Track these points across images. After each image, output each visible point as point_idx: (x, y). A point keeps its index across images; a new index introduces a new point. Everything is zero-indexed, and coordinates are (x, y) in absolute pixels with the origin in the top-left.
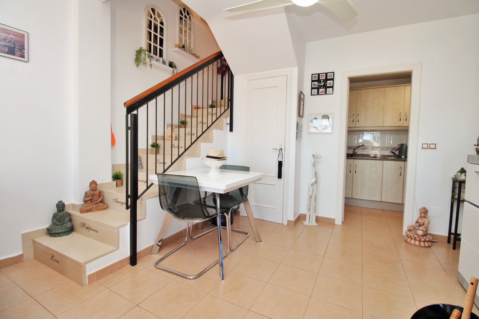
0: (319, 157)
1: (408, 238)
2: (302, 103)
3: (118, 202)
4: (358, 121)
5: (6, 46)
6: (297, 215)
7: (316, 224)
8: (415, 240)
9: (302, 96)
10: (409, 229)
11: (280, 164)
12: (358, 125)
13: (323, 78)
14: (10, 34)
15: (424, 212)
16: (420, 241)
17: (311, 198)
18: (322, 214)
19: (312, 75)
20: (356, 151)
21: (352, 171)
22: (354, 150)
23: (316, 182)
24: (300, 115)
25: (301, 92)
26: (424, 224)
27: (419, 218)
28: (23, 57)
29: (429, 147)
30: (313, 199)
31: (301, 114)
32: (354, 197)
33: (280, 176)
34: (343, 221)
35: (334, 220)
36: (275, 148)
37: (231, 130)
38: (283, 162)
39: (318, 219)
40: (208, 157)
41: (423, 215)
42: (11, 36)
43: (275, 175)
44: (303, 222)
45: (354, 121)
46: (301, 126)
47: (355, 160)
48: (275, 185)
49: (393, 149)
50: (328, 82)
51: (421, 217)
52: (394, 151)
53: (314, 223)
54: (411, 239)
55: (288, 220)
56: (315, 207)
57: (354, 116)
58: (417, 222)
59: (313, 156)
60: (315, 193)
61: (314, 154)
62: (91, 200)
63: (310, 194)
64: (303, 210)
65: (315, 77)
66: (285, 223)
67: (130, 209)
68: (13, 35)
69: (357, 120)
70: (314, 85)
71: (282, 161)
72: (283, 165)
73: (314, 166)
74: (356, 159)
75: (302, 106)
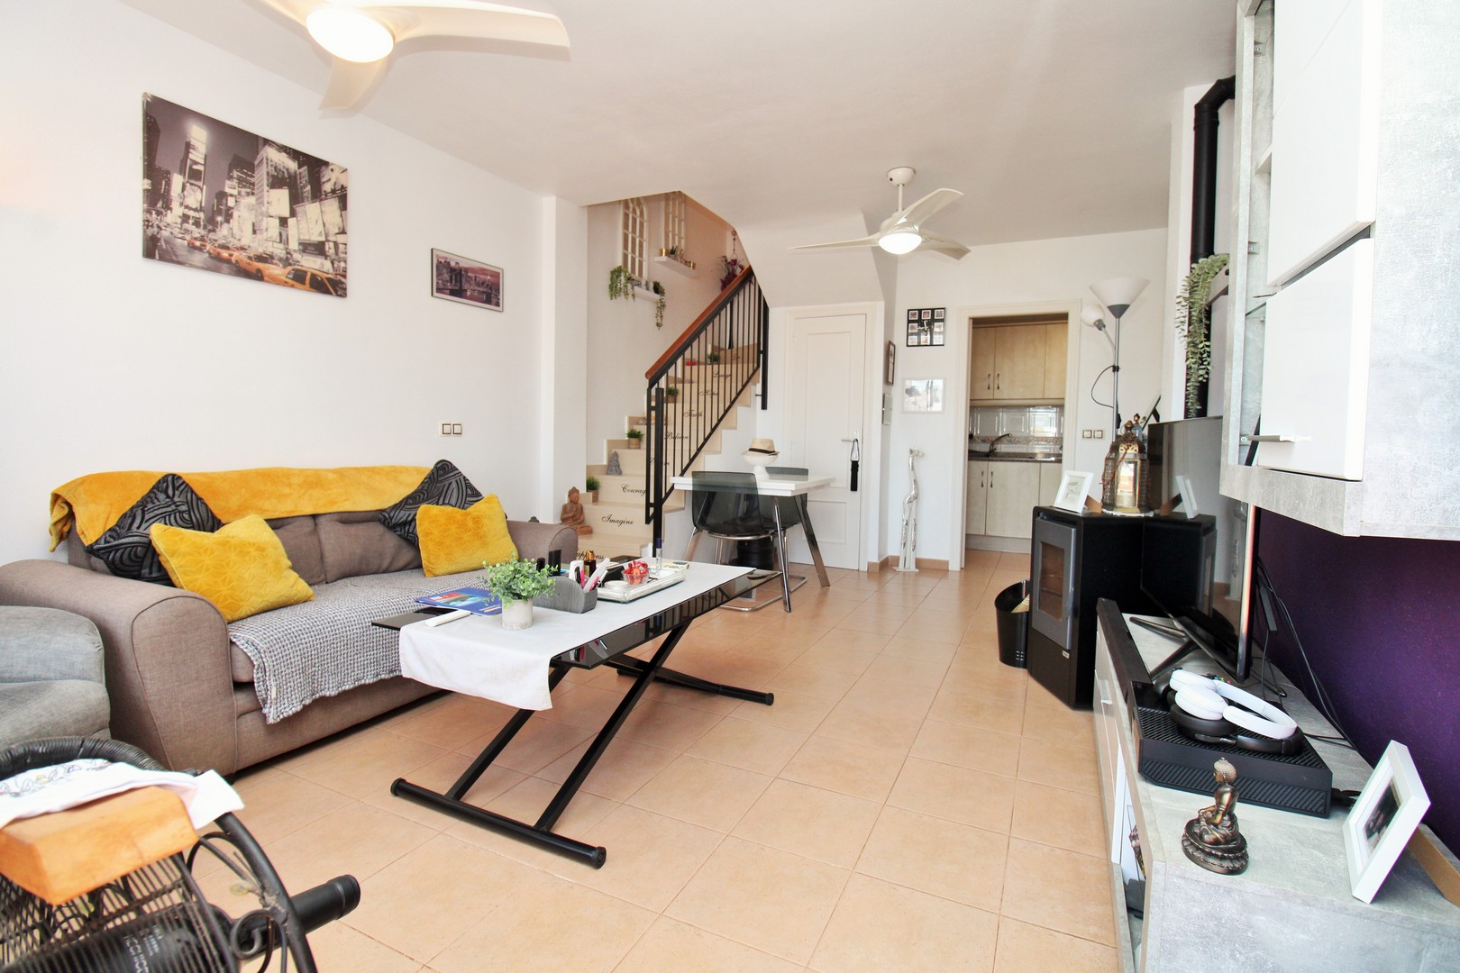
0: (920, 454)
2: (891, 360)
3: (613, 521)
4: (998, 388)
5: (484, 292)
6: (884, 557)
7: (917, 570)
9: (892, 348)
11: (855, 466)
12: (998, 395)
13: (926, 317)
14: (487, 275)
17: (907, 524)
18: (927, 553)
19: (909, 310)
20: (995, 446)
21: (985, 485)
22: (993, 444)
23: (916, 497)
24: (888, 380)
25: (890, 343)
28: (498, 304)
29: (1091, 435)
30: (911, 525)
31: (890, 380)
32: (990, 533)
33: (854, 487)
34: (963, 566)
35: (947, 563)
36: (846, 437)
37: (764, 406)
38: (859, 463)
39: (918, 563)
40: (751, 450)
42: (489, 278)
43: (845, 486)
44: (895, 568)
45: (991, 386)
46: (891, 400)
47: (991, 463)
48: (845, 503)
50: (936, 324)
53: (913, 568)
55: (869, 563)
56: (915, 541)
57: (991, 377)
59: (911, 451)
60: (913, 516)
61: (913, 448)
62: (573, 517)
63: (906, 517)
64: (893, 550)
65: (915, 314)
66: (864, 568)
67: (652, 522)
68: (491, 275)
69: (996, 387)
70: (912, 328)
71: (858, 461)
72: (859, 469)
73: (913, 468)
74: (992, 460)
75: (891, 365)
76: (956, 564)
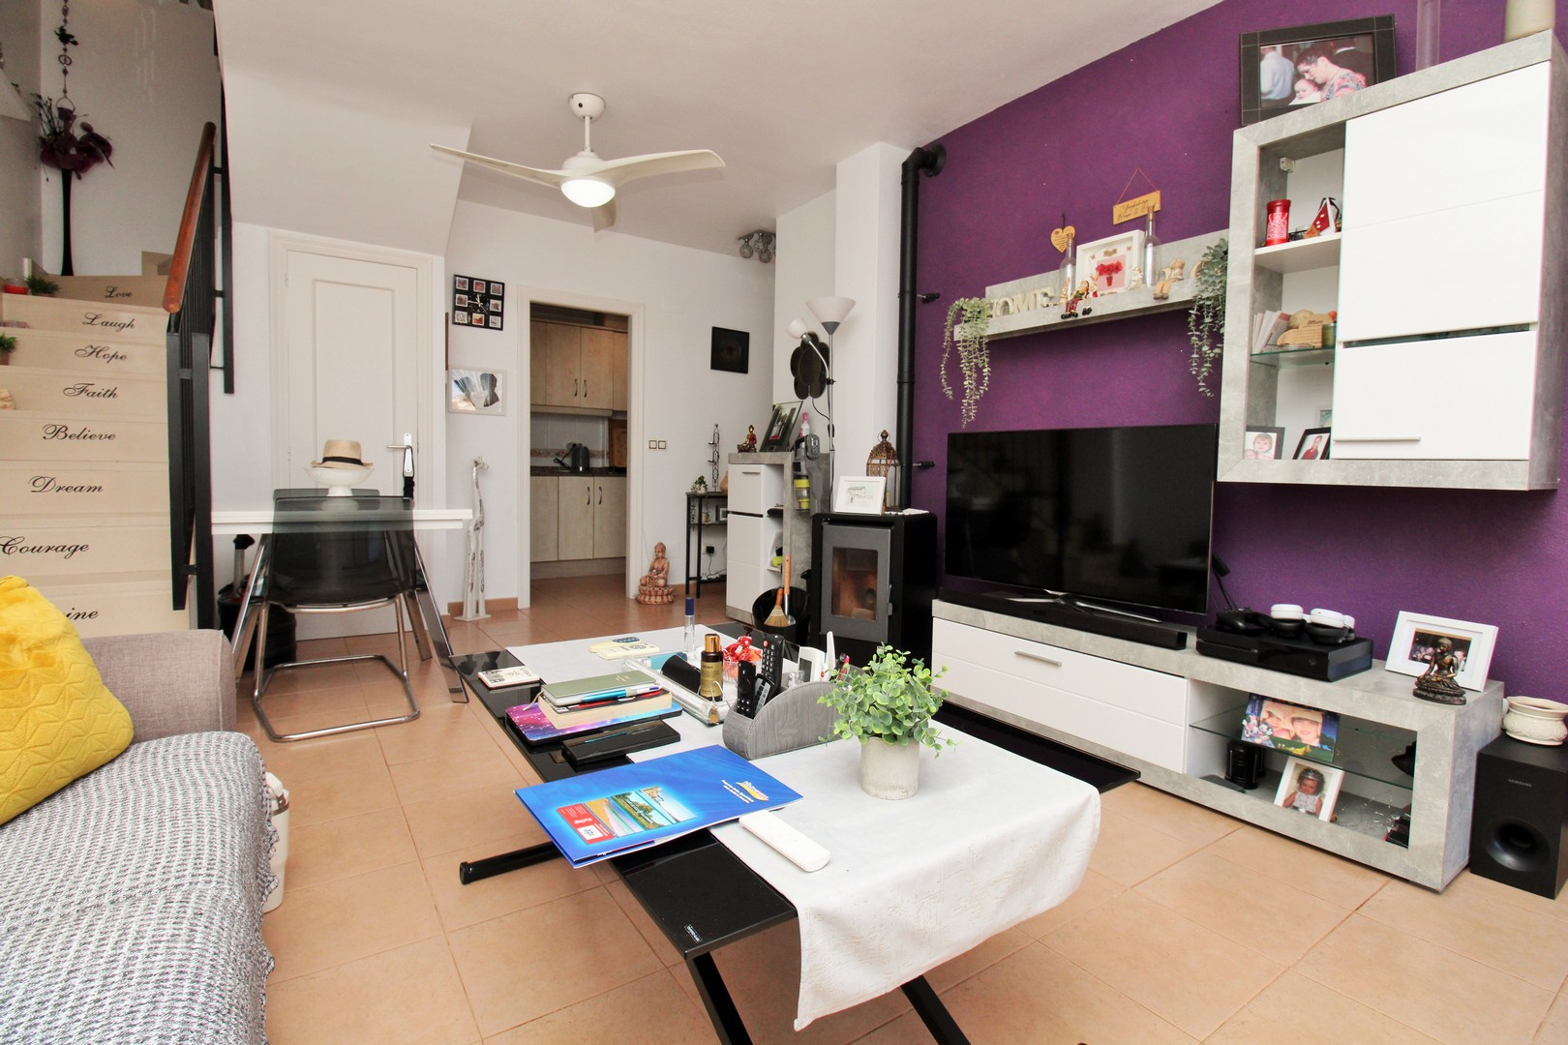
0: (485, 466)
1: (645, 595)
7: (488, 616)
8: (656, 596)
10: (643, 582)
11: (409, 483)
13: (480, 290)
15: (661, 550)
16: (662, 596)
17: (474, 558)
18: (496, 592)
23: (479, 526)
26: (663, 569)
27: (655, 561)
29: (658, 446)
30: (479, 560)
35: (515, 601)
37: (229, 388)
38: (415, 480)
39: (489, 606)
41: (660, 555)
44: (458, 618)
49: (557, 454)
50: (493, 302)
51: (657, 558)
52: (560, 459)
53: (484, 615)
54: (650, 596)
56: (483, 579)
58: (652, 569)
59: (476, 463)
60: (480, 547)
61: (477, 459)
63: (474, 549)
65: (463, 283)
70: (460, 299)
71: (412, 478)
72: (414, 486)
73: (478, 485)
76: (524, 602)
